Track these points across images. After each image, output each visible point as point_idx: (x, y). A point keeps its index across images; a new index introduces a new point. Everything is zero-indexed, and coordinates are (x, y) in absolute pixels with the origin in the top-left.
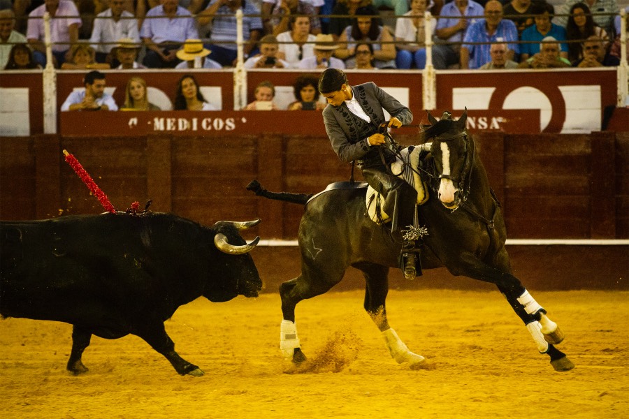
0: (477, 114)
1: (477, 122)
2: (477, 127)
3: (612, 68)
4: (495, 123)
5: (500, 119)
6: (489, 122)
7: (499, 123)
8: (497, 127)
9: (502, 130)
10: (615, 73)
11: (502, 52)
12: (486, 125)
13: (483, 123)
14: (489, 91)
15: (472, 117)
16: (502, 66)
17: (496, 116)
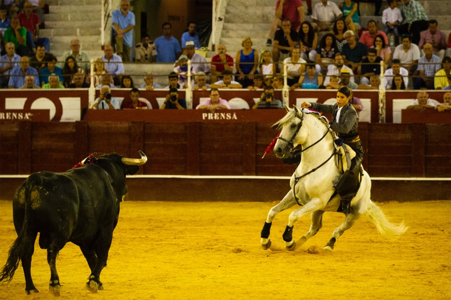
0: (17, 111)
1: (17, 116)
2: (17, 118)
3: (86, 89)
4: (27, 116)
5: (29, 114)
6: (24, 116)
7: (29, 117)
8: (28, 118)
9: (30, 120)
10: (87, 92)
11: (31, 80)
12: (22, 117)
13: (21, 116)
14: (24, 100)
15: (15, 113)
16: (31, 88)
17: (28, 112)
